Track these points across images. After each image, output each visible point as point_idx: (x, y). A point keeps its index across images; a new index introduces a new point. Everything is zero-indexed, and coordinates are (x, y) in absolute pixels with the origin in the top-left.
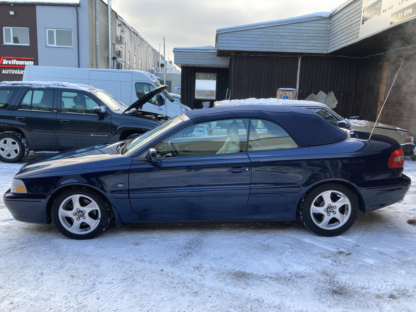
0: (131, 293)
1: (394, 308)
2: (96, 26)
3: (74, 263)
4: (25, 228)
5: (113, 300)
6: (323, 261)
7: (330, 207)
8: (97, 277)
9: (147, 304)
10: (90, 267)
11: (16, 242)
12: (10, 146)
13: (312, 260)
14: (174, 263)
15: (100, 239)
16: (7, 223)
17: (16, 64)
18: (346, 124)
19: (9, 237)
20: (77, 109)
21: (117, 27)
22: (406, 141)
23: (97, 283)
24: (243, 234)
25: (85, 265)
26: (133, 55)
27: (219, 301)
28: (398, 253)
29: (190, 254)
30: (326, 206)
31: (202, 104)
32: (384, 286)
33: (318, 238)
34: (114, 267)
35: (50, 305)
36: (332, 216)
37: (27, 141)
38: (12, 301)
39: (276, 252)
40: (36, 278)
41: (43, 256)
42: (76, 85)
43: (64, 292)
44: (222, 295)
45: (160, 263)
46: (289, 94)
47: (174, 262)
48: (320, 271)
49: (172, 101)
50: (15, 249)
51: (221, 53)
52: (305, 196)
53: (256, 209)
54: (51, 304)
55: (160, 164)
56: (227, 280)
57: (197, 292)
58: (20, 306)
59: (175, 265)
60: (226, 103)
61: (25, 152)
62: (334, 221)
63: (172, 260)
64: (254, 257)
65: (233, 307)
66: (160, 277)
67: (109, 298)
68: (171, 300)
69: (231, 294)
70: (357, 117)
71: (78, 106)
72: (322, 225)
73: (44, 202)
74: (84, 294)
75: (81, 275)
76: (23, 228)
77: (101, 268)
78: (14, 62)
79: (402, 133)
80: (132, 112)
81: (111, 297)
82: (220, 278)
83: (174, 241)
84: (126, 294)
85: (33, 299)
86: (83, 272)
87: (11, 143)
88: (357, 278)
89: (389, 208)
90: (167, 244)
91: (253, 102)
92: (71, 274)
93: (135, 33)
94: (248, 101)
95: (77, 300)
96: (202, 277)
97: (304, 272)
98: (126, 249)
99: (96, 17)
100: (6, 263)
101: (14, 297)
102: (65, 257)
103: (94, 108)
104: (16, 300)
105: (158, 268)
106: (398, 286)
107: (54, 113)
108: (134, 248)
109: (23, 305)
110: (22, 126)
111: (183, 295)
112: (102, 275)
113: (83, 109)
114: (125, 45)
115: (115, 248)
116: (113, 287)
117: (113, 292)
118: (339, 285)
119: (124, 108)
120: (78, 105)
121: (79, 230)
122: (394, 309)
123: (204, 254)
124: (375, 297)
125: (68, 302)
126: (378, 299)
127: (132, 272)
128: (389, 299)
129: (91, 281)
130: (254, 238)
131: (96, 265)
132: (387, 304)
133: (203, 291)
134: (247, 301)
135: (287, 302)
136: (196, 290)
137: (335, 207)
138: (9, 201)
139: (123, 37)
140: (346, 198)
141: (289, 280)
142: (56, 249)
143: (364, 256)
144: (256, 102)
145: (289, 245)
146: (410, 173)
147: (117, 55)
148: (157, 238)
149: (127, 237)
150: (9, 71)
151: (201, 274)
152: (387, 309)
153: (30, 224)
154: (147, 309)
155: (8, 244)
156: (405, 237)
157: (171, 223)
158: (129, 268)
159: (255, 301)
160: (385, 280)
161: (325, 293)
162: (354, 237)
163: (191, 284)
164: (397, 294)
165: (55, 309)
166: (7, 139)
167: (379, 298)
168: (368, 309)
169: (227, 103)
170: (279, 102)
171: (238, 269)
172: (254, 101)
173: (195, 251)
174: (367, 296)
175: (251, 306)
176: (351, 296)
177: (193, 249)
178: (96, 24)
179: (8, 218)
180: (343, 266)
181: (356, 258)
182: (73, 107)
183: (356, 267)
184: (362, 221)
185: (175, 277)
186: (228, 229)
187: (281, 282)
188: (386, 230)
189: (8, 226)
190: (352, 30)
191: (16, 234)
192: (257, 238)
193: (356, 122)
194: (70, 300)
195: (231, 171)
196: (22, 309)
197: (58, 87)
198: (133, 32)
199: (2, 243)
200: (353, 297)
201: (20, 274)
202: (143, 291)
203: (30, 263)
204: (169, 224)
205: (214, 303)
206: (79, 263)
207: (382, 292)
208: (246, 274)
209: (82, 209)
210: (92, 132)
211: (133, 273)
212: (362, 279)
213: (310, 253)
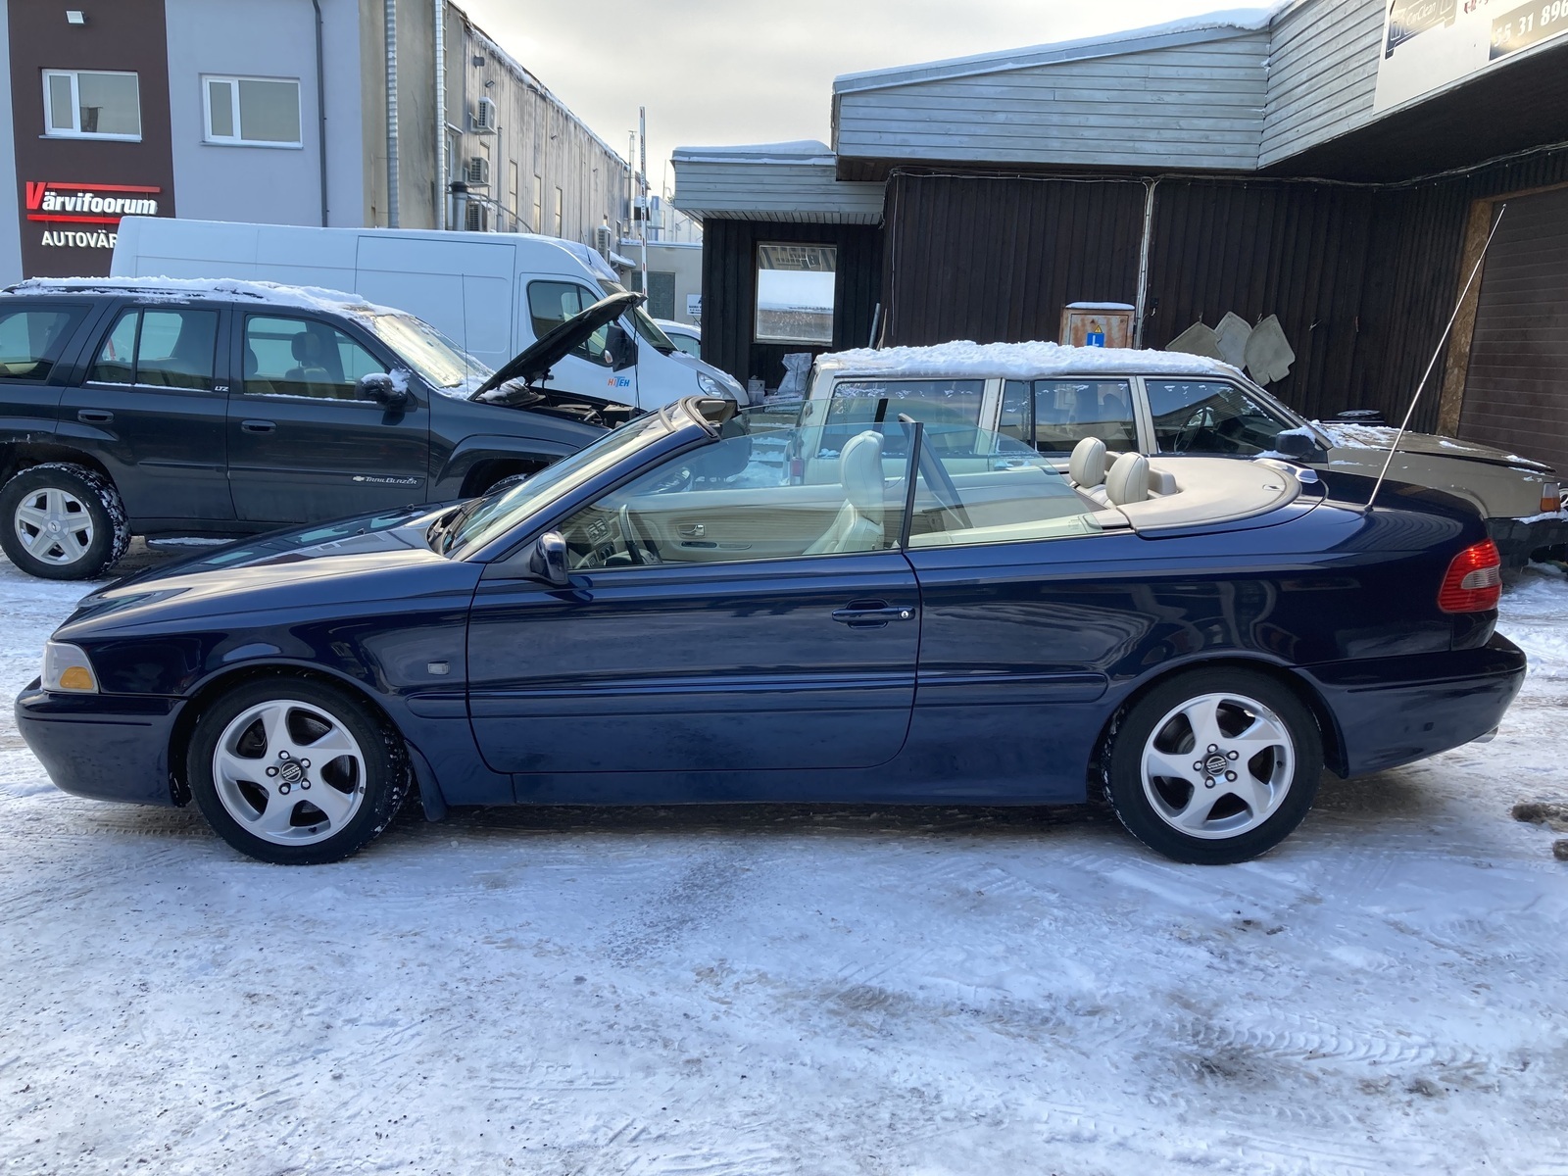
0: (458, 1060)
1: (1423, 1129)
2: (387, 67)
3: (261, 949)
4: (95, 820)
5: (390, 1082)
6: (1177, 954)
7: (1214, 755)
8: (341, 1000)
9: (514, 1101)
10: (318, 964)
11: (62, 869)
12: (61, 518)
13: (1137, 950)
14: (627, 953)
15: (364, 865)
16: (33, 802)
17: (94, 209)
18: (1313, 441)
19: (35, 854)
20: (308, 381)
21: (469, 67)
22: (1544, 508)
23: (339, 1023)
24: (891, 850)
25: (302, 958)
26: (530, 175)
27: (778, 1093)
28: (1462, 926)
29: (688, 921)
30: (1199, 752)
31: (783, 362)
32: (1395, 1051)
33: (1168, 869)
34: (404, 965)
35: (161, 1098)
36: (1223, 786)
37: (120, 498)
38: (28, 1082)
39: (1005, 917)
40: (120, 1001)
41: (153, 921)
42: (302, 292)
43: (218, 1052)
44: (790, 1072)
45: (574, 954)
46: (1109, 324)
47: (628, 949)
48: (1161, 992)
49: (666, 350)
50: (56, 895)
51: (852, 170)
52: (1123, 712)
53: (943, 760)
54: (167, 1094)
55: (584, 592)
56: (815, 1020)
57: (699, 1061)
58: (56, 1099)
59: (628, 961)
60: (860, 361)
61: (116, 540)
62: (1229, 805)
63: (619, 943)
64: (921, 934)
65: (826, 1115)
66: (571, 1003)
67: (377, 1077)
68: (603, 1087)
69: (822, 1070)
70: (1367, 412)
71: (309, 370)
72: (1183, 822)
73: (161, 726)
74: (290, 1059)
75: (285, 994)
76: (91, 820)
77: (359, 970)
78: (87, 202)
79: (1528, 475)
80: (508, 395)
81: (387, 1073)
82: (790, 1012)
83: (636, 875)
84: (440, 1064)
85: (104, 1075)
86: (290, 981)
87: (61, 508)
88: (1297, 1017)
89: (1450, 762)
90: (609, 884)
91: (963, 356)
92: (249, 988)
93: (537, 90)
94: (943, 354)
95: (261, 1080)
96: (724, 1007)
97: (1104, 991)
98: (454, 899)
99: (390, 33)
100: (21, 947)
101: (35, 1066)
102: (232, 927)
103: (366, 378)
104: (42, 1078)
105: (566, 971)
106: (1448, 1049)
107: (218, 397)
108: (486, 896)
109: (68, 1095)
110: (101, 444)
111: (648, 1070)
112: (358, 992)
113: (329, 380)
114: (499, 136)
115: (416, 898)
116: (396, 1039)
117: (396, 1056)
118: (1225, 1042)
119: (479, 378)
120: (310, 366)
121: (288, 828)
122: (1423, 1135)
123: (740, 921)
124: (1358, 1089)
125: (229, 1090)
126: (1369, 1097)
127: (468, 984)
128: (1407, 1097)
129: (317, 1015)
130: (931, 865)
131: (340, 956)
132: (1399, 1114)
133: (721, 1055)
134: (880, 1095)
135: (1029, 1103)
136: (695, 1054)
137: (1233, 755)
138: (36, 719)
139: (492, 108)
140: (1277, 724)
141: (1046, 1021)
142: (201, 896)
143: (1331, 936)
144: (972, 358)
145: (1057, 895)
146: (1552, 629)
147: (469, 173)
148: (571, 862)
149: (462, 856)
150: (67, 237)
151: (721, 994)
152: (1397, 1133)
153: (116, 807)
154: (509, 1119)
155: (32, 878)
156: (1498, 867)
157: (629, 808)
158: (460, 969)
159: (908, 1096)
160: (1400, 1028)
161: (1173, 1072)
162: (1306, 866)
163: (679, 1030)
164: (1442, 1079)
165: (179, 1114)
166: (49, 492)
167: (1370, 1094)
168: (1324, 1130)
169: (865, 358)
170: (1059, 357)
171: (858, 978)
172: (965, 352)
173: (707, 912)
174: (1326, 1084)
175: (893, 1115)
176: (1268, 1083)
177: (700, 902)
178: (387, 60)
179: (39, 781)
180: (1251, 974)
181: (1303, 944)
182: (291, 373)
183: (1297, 977)
184: (1344, 809)
185: (623, 1005)
186: (838, 832)
187: (1012, 1030)
188: (1430, 841)
189: (37, 814)
190: (1350, 79)
191: (62, 842)
192: (940, 865)
193: (1353, 432)
194: (237, 1080)
195: (847, 618)
196: (64, 1110)
197: (233, 298)
198: (531, 86)
199: (9, 872)
200: (1275, 1087)
201: (64, 987)
202: (503, 1054)
203: (104, 946)
204: (621, 811)
205: (757, 1101)
206: (279, 949)
207: (1385, 1071)
208: (887, 998)
209: (298, 751)
210: (360, 467)
211: (472, 988)
212: (1315, 1021)
213: (1133, 924)
